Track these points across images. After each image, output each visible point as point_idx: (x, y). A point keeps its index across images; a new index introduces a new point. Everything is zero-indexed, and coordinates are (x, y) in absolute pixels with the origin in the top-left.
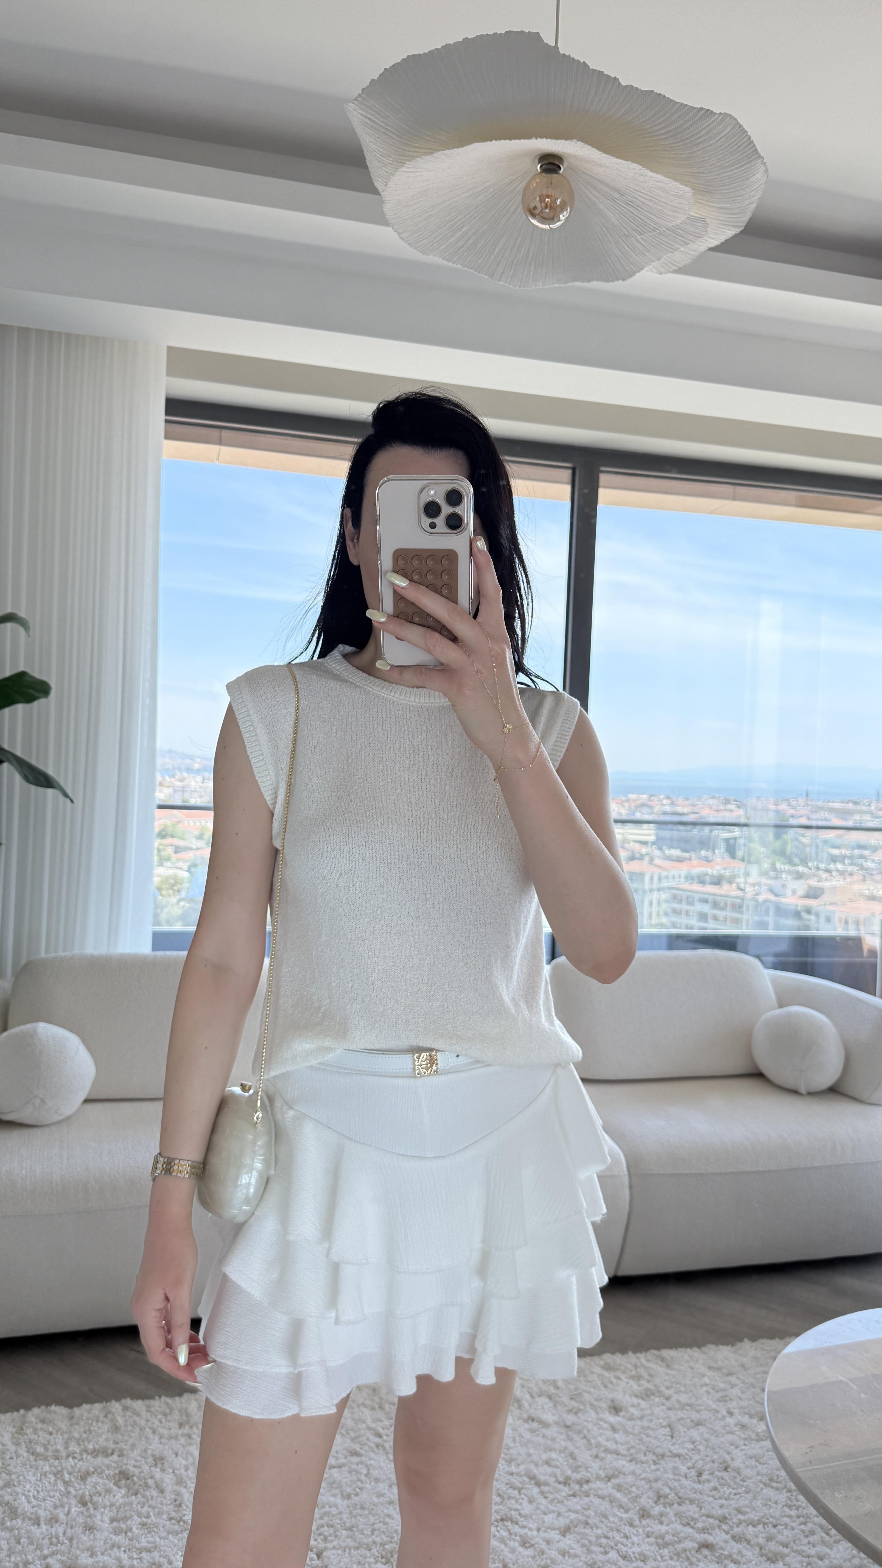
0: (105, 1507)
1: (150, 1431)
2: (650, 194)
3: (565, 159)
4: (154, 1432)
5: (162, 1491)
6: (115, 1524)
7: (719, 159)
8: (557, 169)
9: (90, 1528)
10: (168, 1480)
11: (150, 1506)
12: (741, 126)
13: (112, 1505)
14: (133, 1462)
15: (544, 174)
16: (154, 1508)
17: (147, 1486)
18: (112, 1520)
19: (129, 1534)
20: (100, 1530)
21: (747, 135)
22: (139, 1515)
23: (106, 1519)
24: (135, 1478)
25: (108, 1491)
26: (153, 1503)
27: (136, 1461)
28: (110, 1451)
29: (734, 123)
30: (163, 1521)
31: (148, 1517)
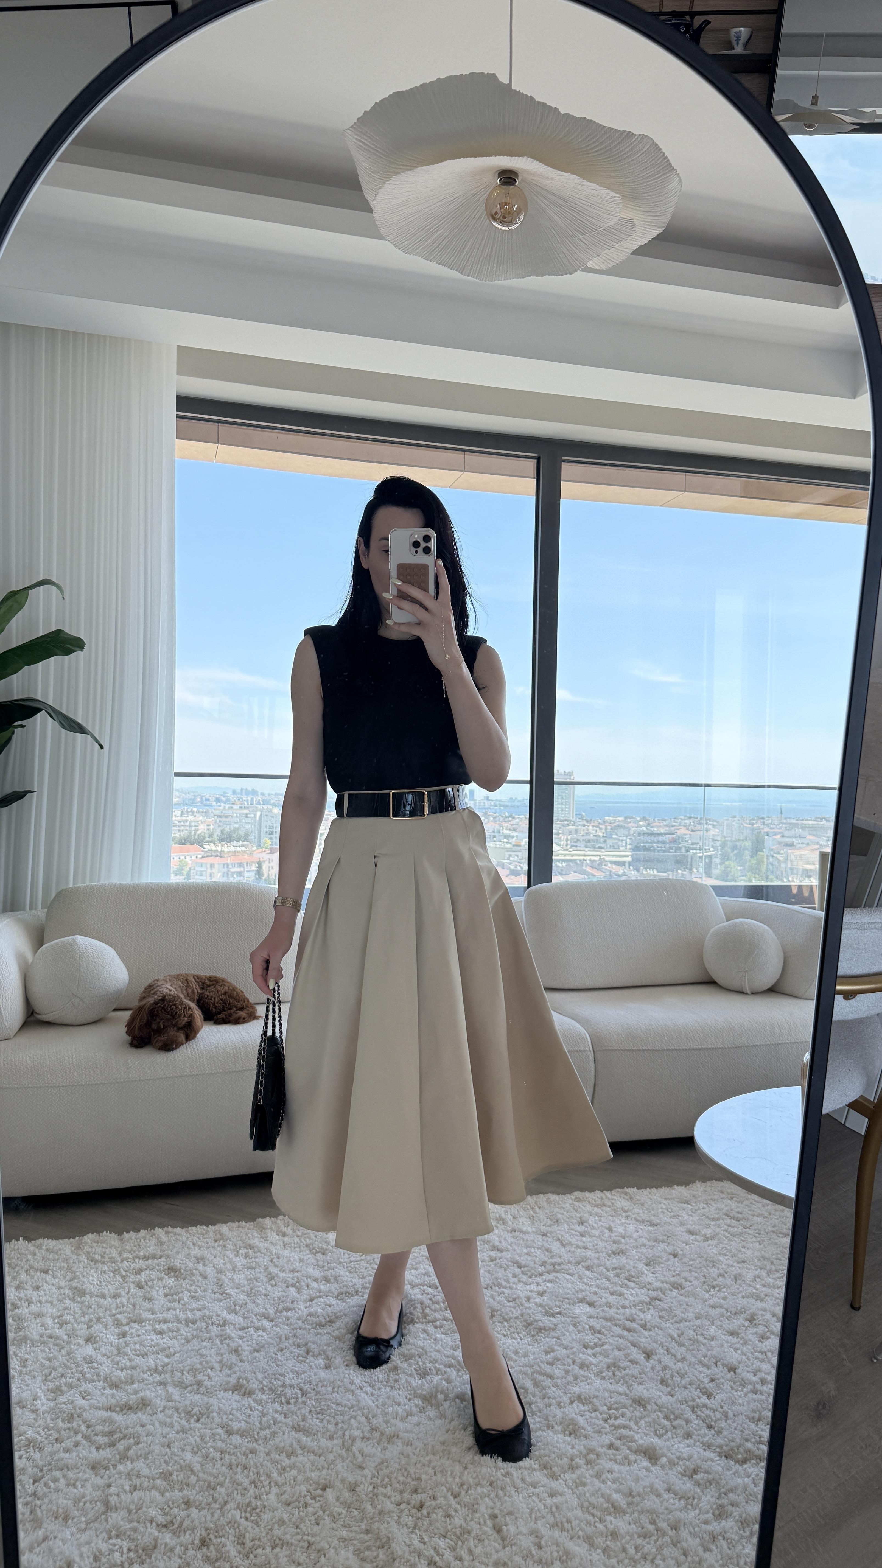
0: (159, 1288)
1: (191, 1244)
2: (589, 201)
3: (519, 174)
4: (194, 1244)
5: (206, 1278)
6: (169, 1297)
7: (641, 170)
8: (513, 182)
10: (209, 1270)
11: (196, 1286)
12: (657, 145)
13: (165, 1286)
14: (179, 1261)
15: (502, 187)
16: (200, 1287)
17: (193, 1275)
18: (167, 1294)
19: (182, 1302)
20: (158, 1300)
22: (190, 1291)
23: (161, 1294)
24: (182, 1271)
26: (200, 1284)
27: (182, 1260)
28: (158, 1256)
29: (651, 142)
30: (209, 1293)
31: (196, 1292)
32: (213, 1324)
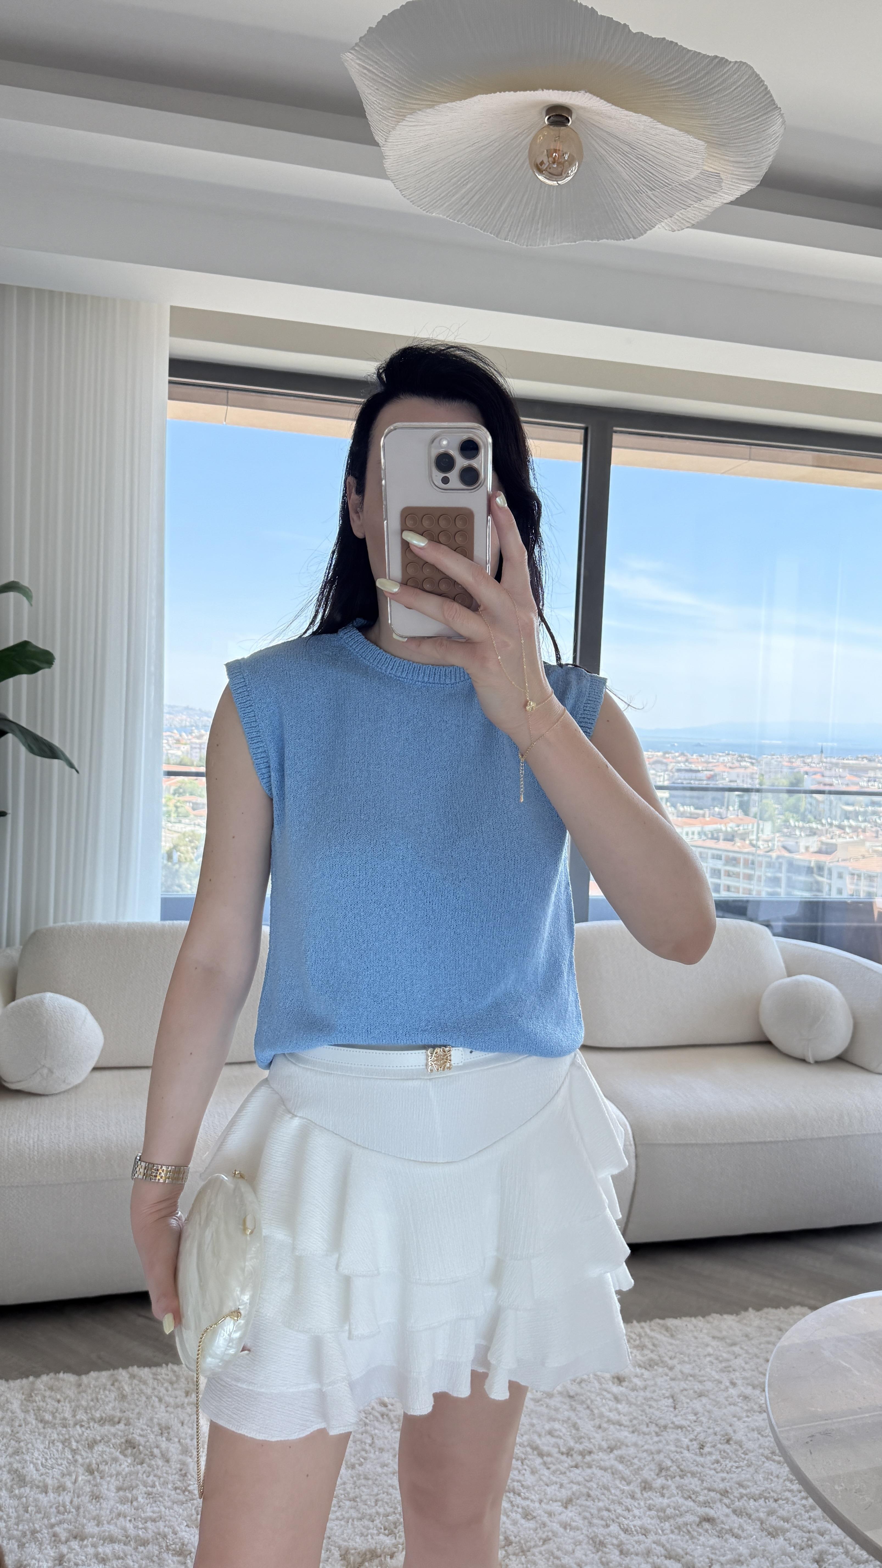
0: (111, 1476)
1: (157, 1400)
2: (662, 148)
3: (573, 111)
4: (160, 1400)
5: (168, 1461)
6: (121, 1493)
7: (734, 110)
8: (566, 121)
9: (96, 1497)
10: (174, 1449)
11: (155, 1476)
12: (757, 75)
13: (118, 1474)
14: (139, 1431)
15: (551, 127)
16: (159, 1478)
17: (152, 1455)
18: (119, 1489)
19: (135, 1503)
20: (107, 1499)
21: (763, 85)
22: (145, 1484)
23: (113, 1488)
24: (141, 1448)
25: (115, 1460)
26: (159, 1473)
27: (142, 1430)
28: (116, 1420)
29: (750, 72)
30: (168, 1491)
31: (153, 1486)
32: (168, 1549)
